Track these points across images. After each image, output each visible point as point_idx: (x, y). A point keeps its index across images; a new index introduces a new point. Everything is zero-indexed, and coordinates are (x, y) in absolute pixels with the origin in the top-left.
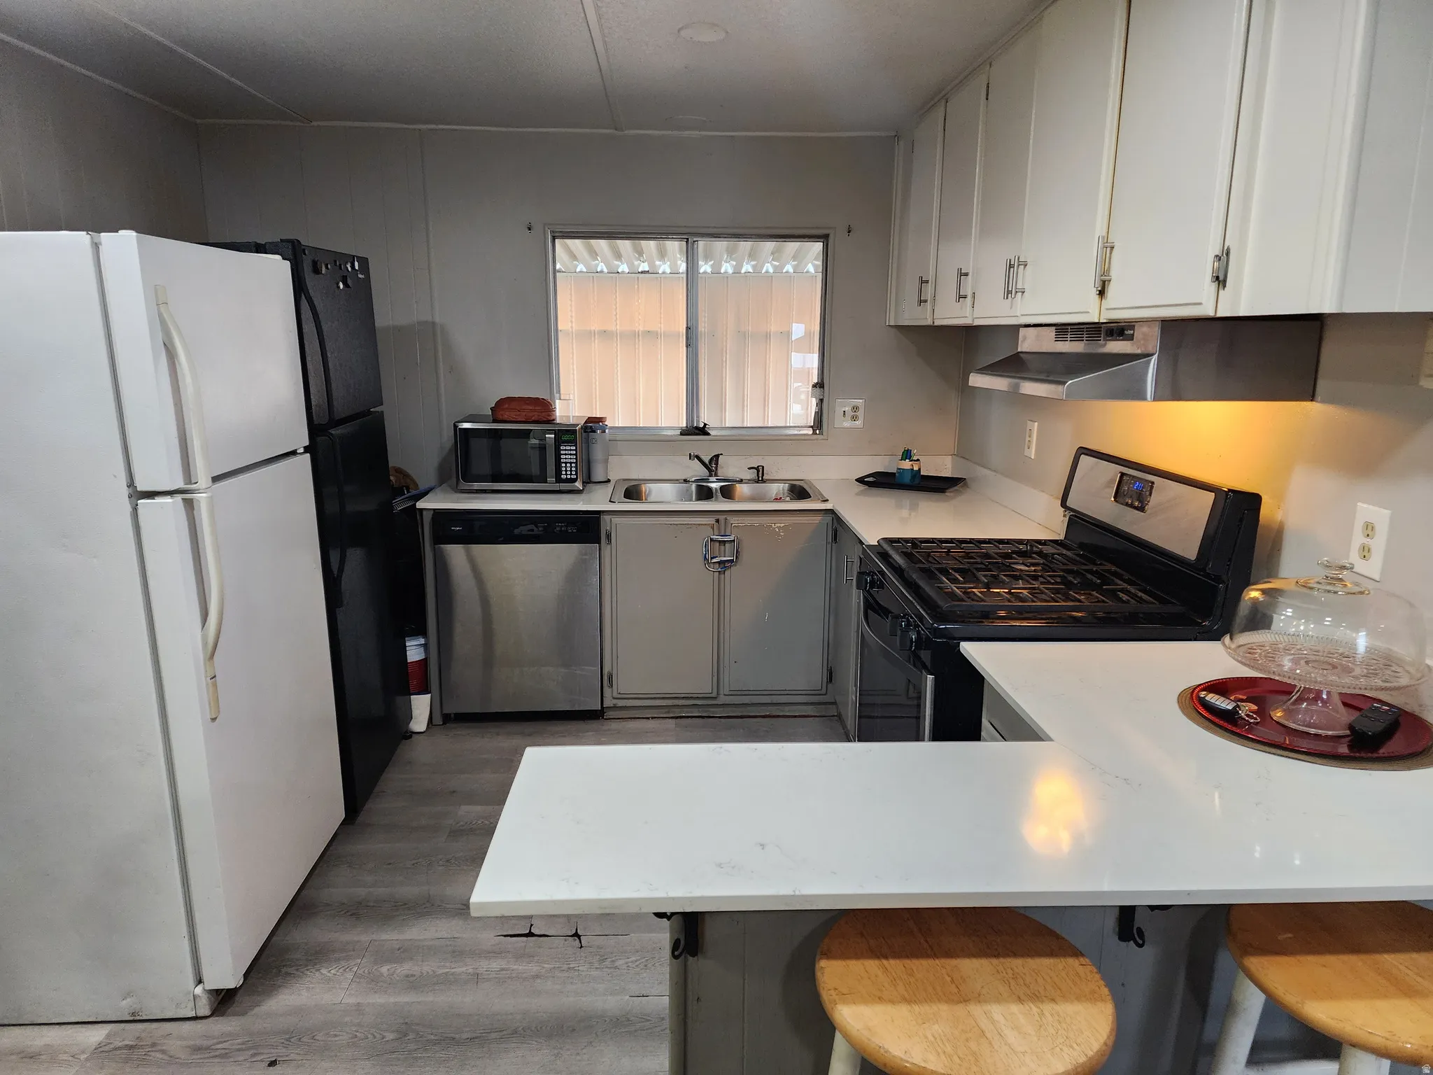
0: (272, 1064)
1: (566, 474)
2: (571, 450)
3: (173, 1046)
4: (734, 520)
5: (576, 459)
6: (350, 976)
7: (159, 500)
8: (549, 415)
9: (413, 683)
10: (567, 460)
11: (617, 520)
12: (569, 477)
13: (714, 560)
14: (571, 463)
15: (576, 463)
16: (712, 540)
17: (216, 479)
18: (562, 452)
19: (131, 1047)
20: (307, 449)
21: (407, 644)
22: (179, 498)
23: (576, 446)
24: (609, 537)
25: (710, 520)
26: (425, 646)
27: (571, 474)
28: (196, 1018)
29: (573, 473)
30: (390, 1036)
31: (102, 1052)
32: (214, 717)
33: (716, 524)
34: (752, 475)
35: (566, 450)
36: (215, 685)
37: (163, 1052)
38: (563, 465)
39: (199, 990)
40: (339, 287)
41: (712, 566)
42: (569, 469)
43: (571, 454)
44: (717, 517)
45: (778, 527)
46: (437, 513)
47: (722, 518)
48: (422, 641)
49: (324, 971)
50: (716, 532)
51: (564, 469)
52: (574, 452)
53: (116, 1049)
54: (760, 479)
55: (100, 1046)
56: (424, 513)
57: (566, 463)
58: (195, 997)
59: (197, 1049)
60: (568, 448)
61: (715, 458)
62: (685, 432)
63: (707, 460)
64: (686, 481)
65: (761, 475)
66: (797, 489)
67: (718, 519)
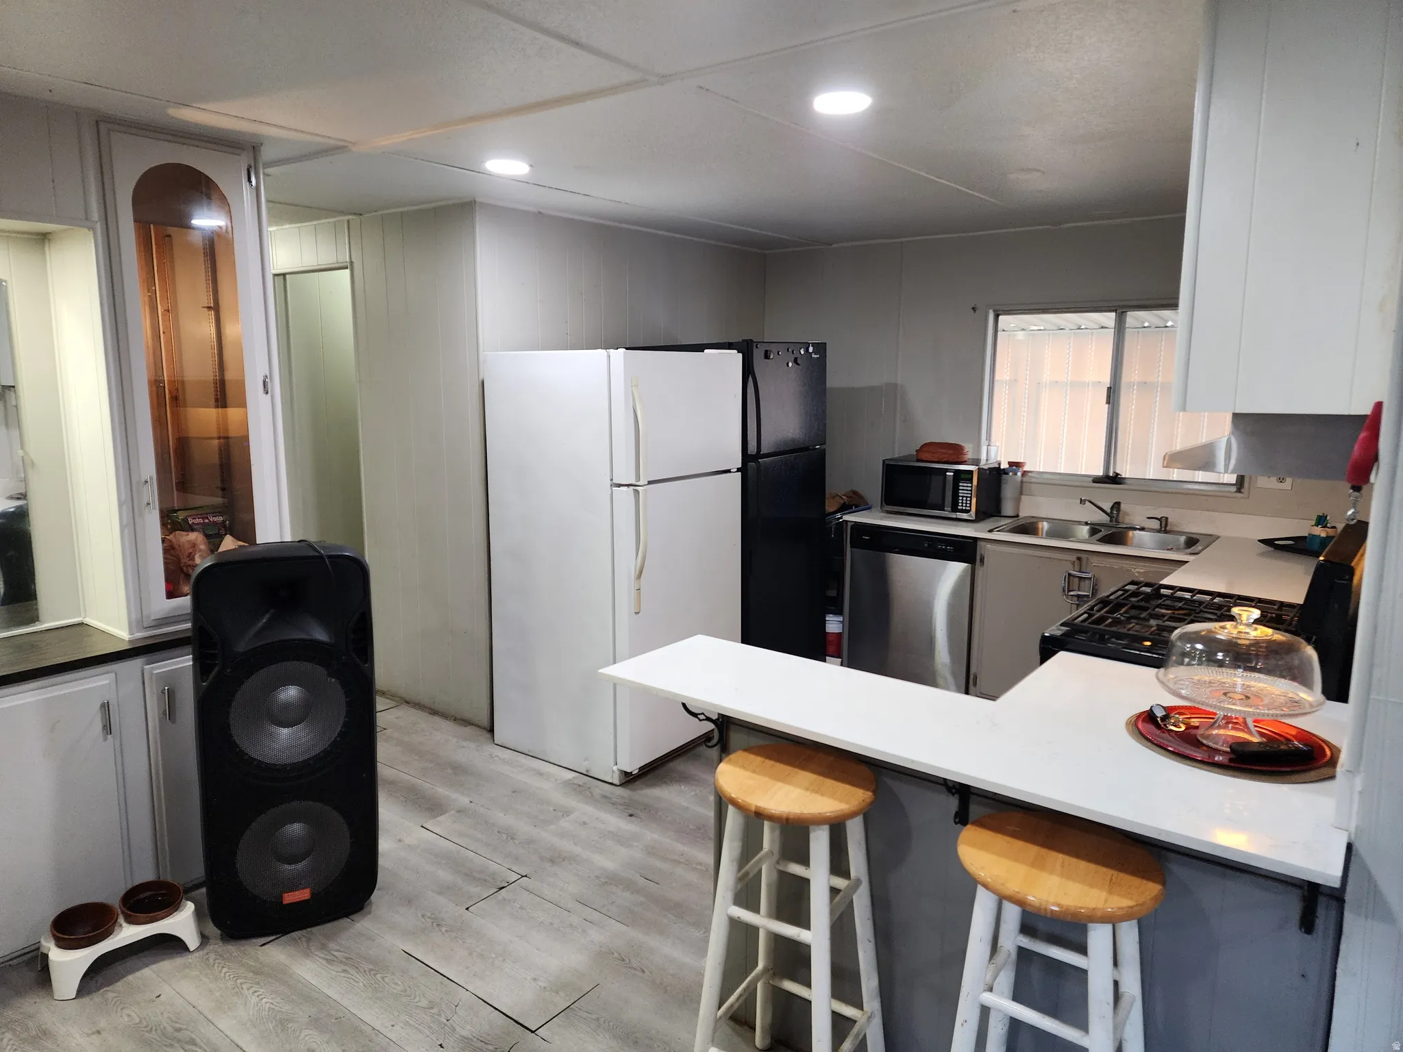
0: (631, 815)
1: (962, 506)
2: (967, 486)
3: (597, 792)
4: (1095, 561)
5: (971, 494)
6: (693, 793)
7: (622, 488)
8: (958, 458)
9: (831, 649)
10: (966, 495)
11: (989, 546)
12: (964, 508)
13: (1072, 593)
14: (967, 497)
15: (971, 497)
16: (1069, 575)
17: (650, 483)
18: (960, 488)
19: (580, 786)
20: (738, 470)
21: (827, 619)
22: (632, 488)
23: (972, 483)
24: (982, 560)
25: (1073, 557)
26: (842, 622)
27: (966, 506)
28: (611, 784)
29: (968, 505)
30: (691, 827)
31: (568, 784)
32: (637, 611)
33: (1077, 563)
34: (1155, 524)
35: (963, 486)
36: (639, 595)
37: (591, 792)
38: (961, 498)
39: (615, 768)
40: (788, 365)
41: (1070, 597)
42: (964, 502)
43: (967, 490)
44: (1079, 555)
45: (1138, 572)
46: (857, 526)
47: (1084, 556)
48: (841, 619)
49: (683, 787)
50: (1077, 567)
51: (960, 501)
52: (970, 489)
53: (573, 784)
54: (1163, 529)
55: (570, 780)
56: (849, 523)
57: (963, 497)
58: (613, 771)
59: (605, 797)
60: (965, 485)
61: (1117, 505)
62: (1097, 480)
63: (1107, 507)
64: (1086, 524)
65: (1164, 526)
66: (1191, 542)
67: (1080, 557)
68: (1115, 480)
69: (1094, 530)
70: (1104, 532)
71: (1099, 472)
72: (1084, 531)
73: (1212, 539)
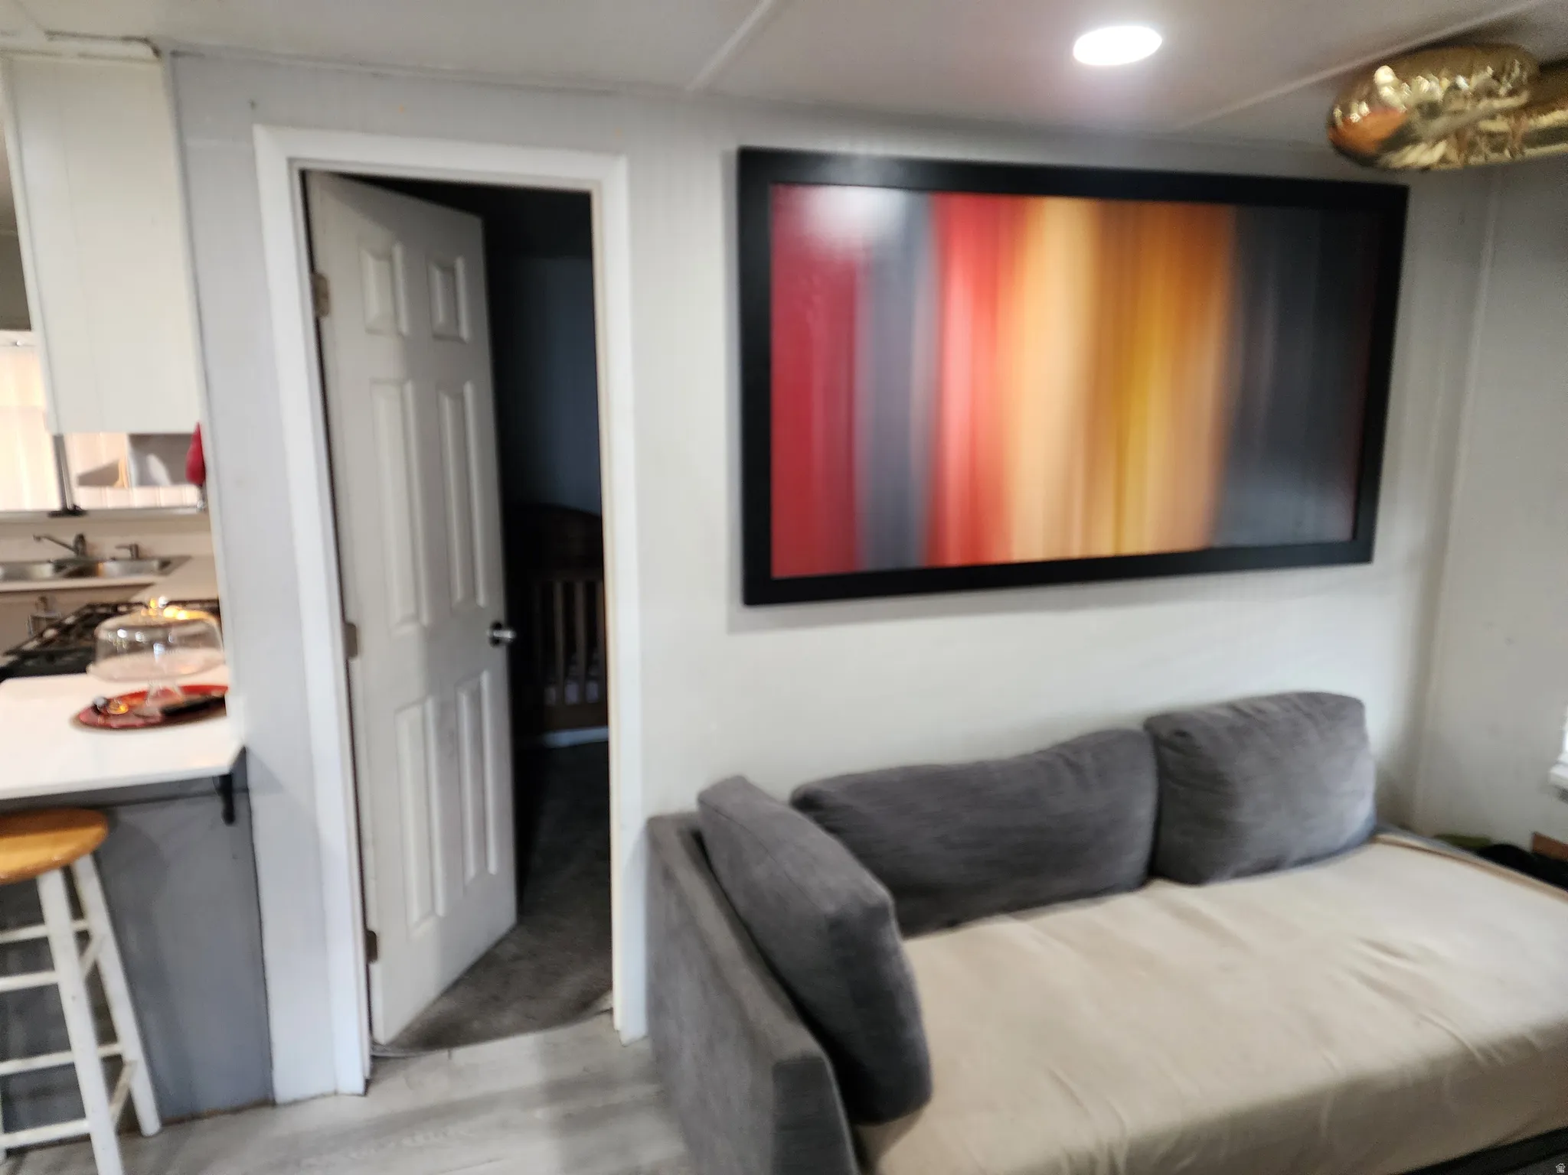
4: (62, 598)
16: (34, 617)
25: (35, 599)
33: (41, 603)
34: (127, 553)
44: (43, 595)
50: (42, 608)
54: (134, 557)
61: (81, 539)
62: (54, 514)
63: (70, 540)
64: (49, 562)
65: (137, 554)
66: (165, 565)
67: (44, 597)
68: (74, 512)
69: (59, 566)
70: (70, 568)
71: (55, 505)
72: (47, 570)
73: (184, 559)
